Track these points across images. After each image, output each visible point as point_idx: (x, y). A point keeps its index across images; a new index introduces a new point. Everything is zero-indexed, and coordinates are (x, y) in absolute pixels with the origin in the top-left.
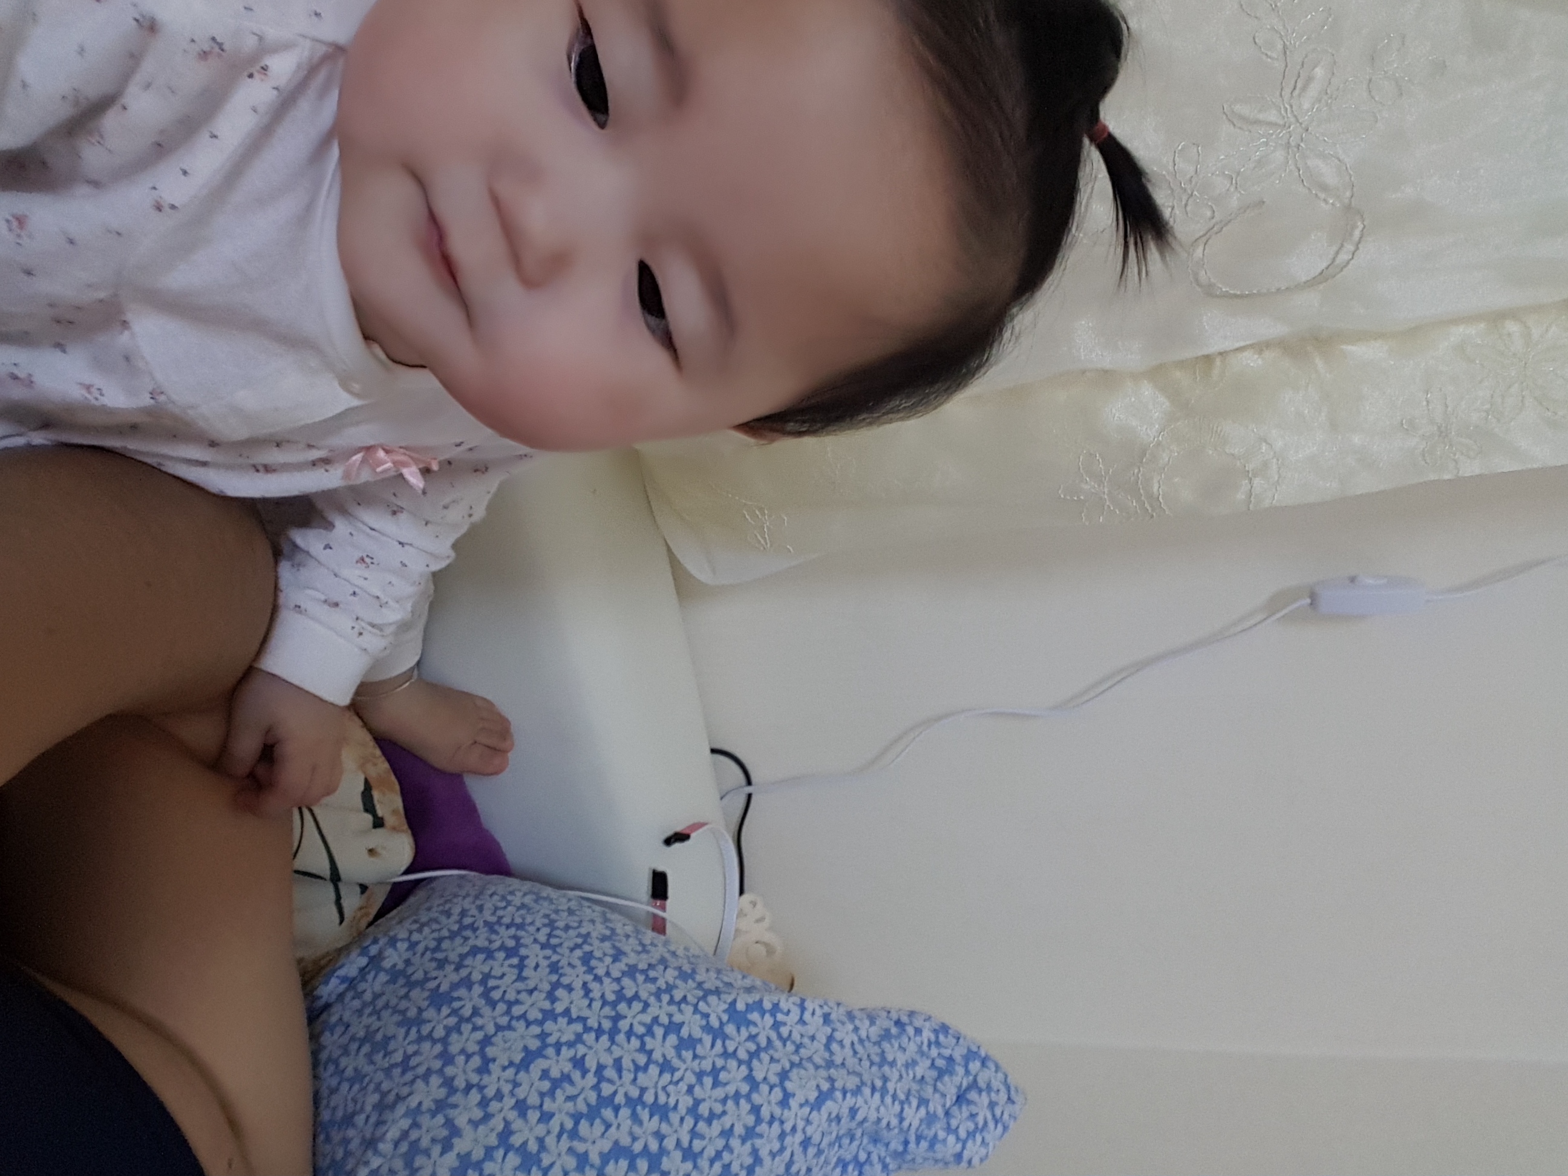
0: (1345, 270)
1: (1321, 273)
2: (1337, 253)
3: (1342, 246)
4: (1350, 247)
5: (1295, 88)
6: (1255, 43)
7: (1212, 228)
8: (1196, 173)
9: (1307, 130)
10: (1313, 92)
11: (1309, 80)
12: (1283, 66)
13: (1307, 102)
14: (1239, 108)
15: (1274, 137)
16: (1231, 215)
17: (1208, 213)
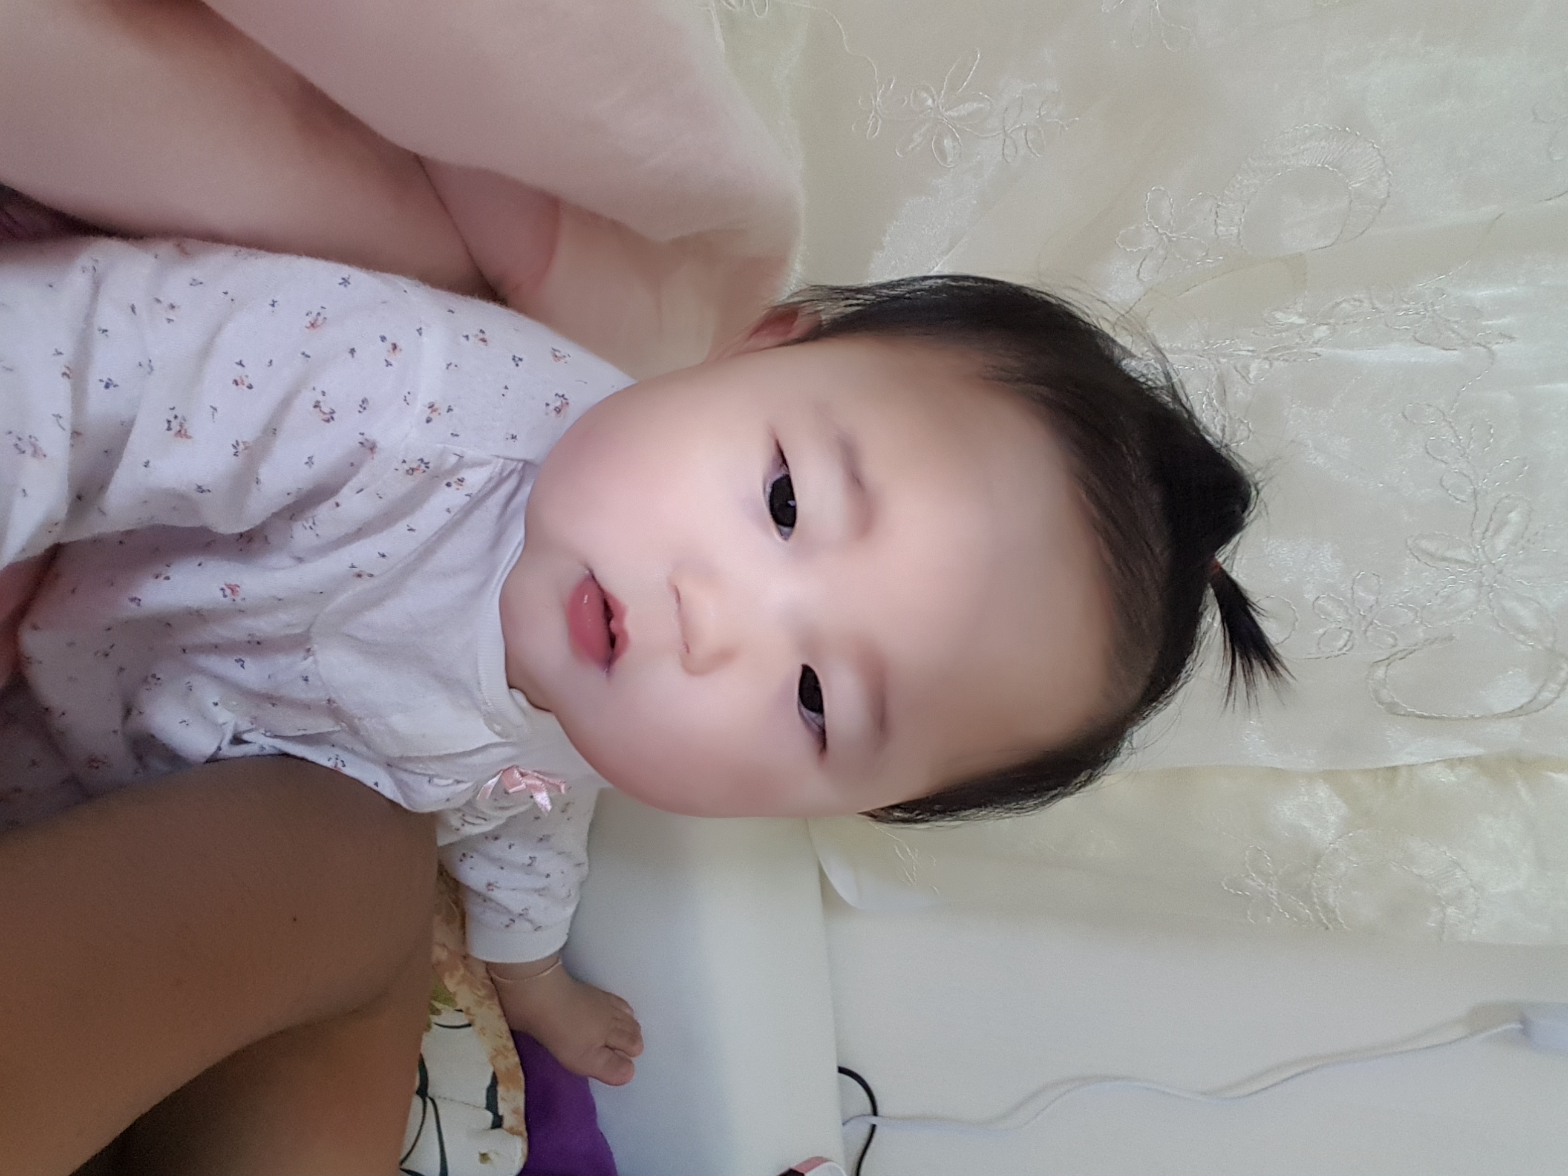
0: (1549, 708)
1: (1521, 707)
3: (1544, 685)
4: (1554, 686)
5: (1487, 530)
6: (1443, 487)
7: (1395, 654)
8: (1377, 602)
9: (1500, 572)
10: (1507, 534)
11: (1503, 524)
12: (1473, 509)
13: (1500, 544)
14: (1424, 544)
15: (1464, 574)
16: (1416, 645)
17: (1391, 640)
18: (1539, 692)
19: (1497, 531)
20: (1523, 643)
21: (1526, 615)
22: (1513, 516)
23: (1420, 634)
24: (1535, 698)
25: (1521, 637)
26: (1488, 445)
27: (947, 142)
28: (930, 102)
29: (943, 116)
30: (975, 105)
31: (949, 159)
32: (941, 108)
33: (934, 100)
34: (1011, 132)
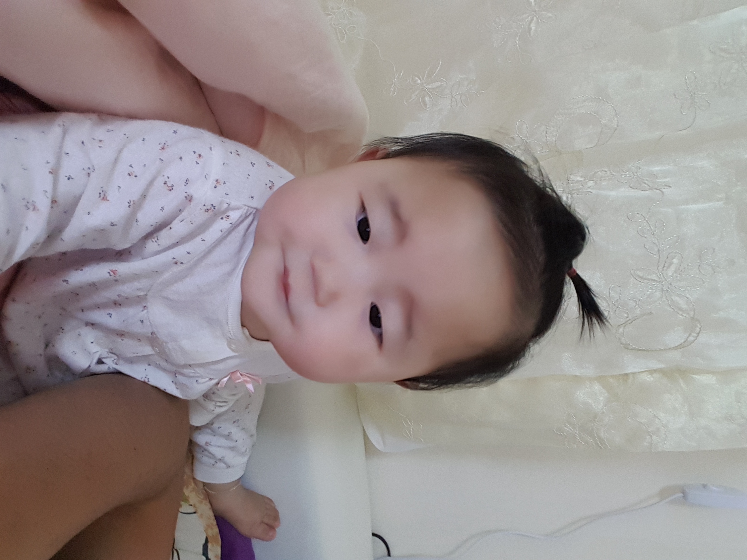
0: (693, 344)
1: (681, 345)
3: (690, 334)
4: (694, 335)
5: (664, 266)
6: (645, 248)
7: (628, 321)
8: (620, 298)
9: (671, 284)
10: (673, 268)
11: (671, 264)
12: (658, 258)
13: (670, 273)
14: (638, 273)
15: (655, 286)
16: (636, 317)
17: (626, 315)
18: (688, 337)
19: (669, 267)
20: (682, 315)
21: (682, 302)
22: (675, 261)
23: (638, 312)
24: (687, 340)
25: (681, 313)
26: (663, 230)
27: (427, 99)
28: (419, 81)
29: (425, 87)
30: (440, 83)
31: (428, 106)
32: (424, 84)
33: (421, 81)
34: (455, 95)
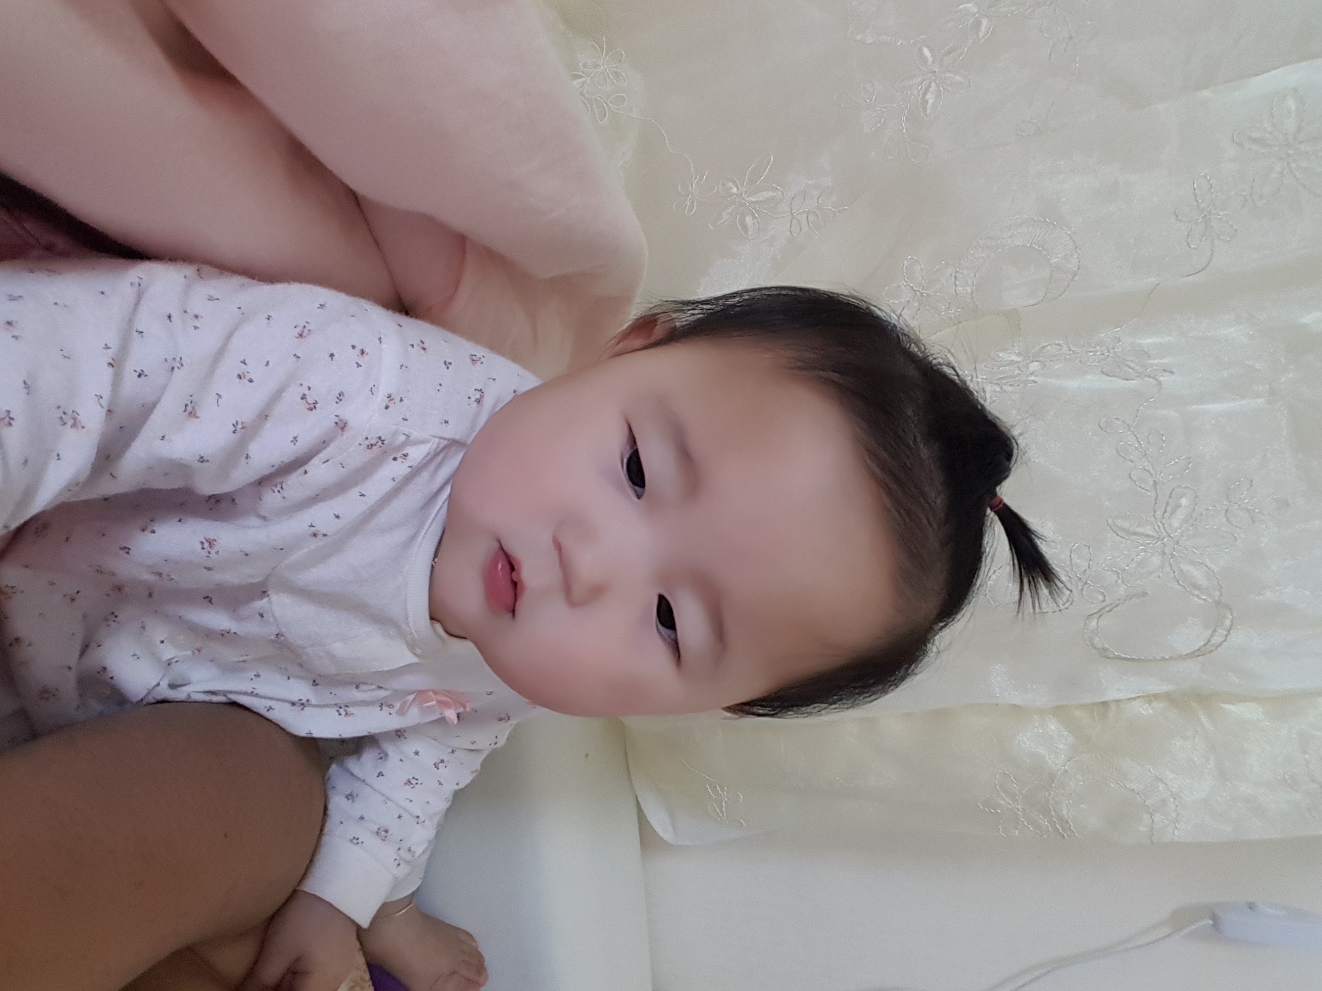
0: (1219, 649)
1: (1198, 650)
2: (1212, 636)
3: (1215, 631)
4: (1221, 632)
5: (1165, 512)
6: (1131, 478)
8: (1089, 567)
9: (1178, 543)
10: (1180, 515)
11: (1178, 506)
12: (1155, 496)
13: (1176, 522)
14: (1120, 522)
15: (1151, 545)
16: (1119, 600)
17: (1101, 598)
19: (1174, 511)
20: (1198, 597)
21: (1198, 575)
22: (1184, 501)
23: (1122, 591)
24: (1209, 641)
25: (1196, 592)
26: (1162, 448)
27: (749, 220)
28: (735, 190)
29: (746, 201)
30: (771, 194)
31: (750, 233)
32: (744, 195)
33: (738, 189)
34: (797, 215)
